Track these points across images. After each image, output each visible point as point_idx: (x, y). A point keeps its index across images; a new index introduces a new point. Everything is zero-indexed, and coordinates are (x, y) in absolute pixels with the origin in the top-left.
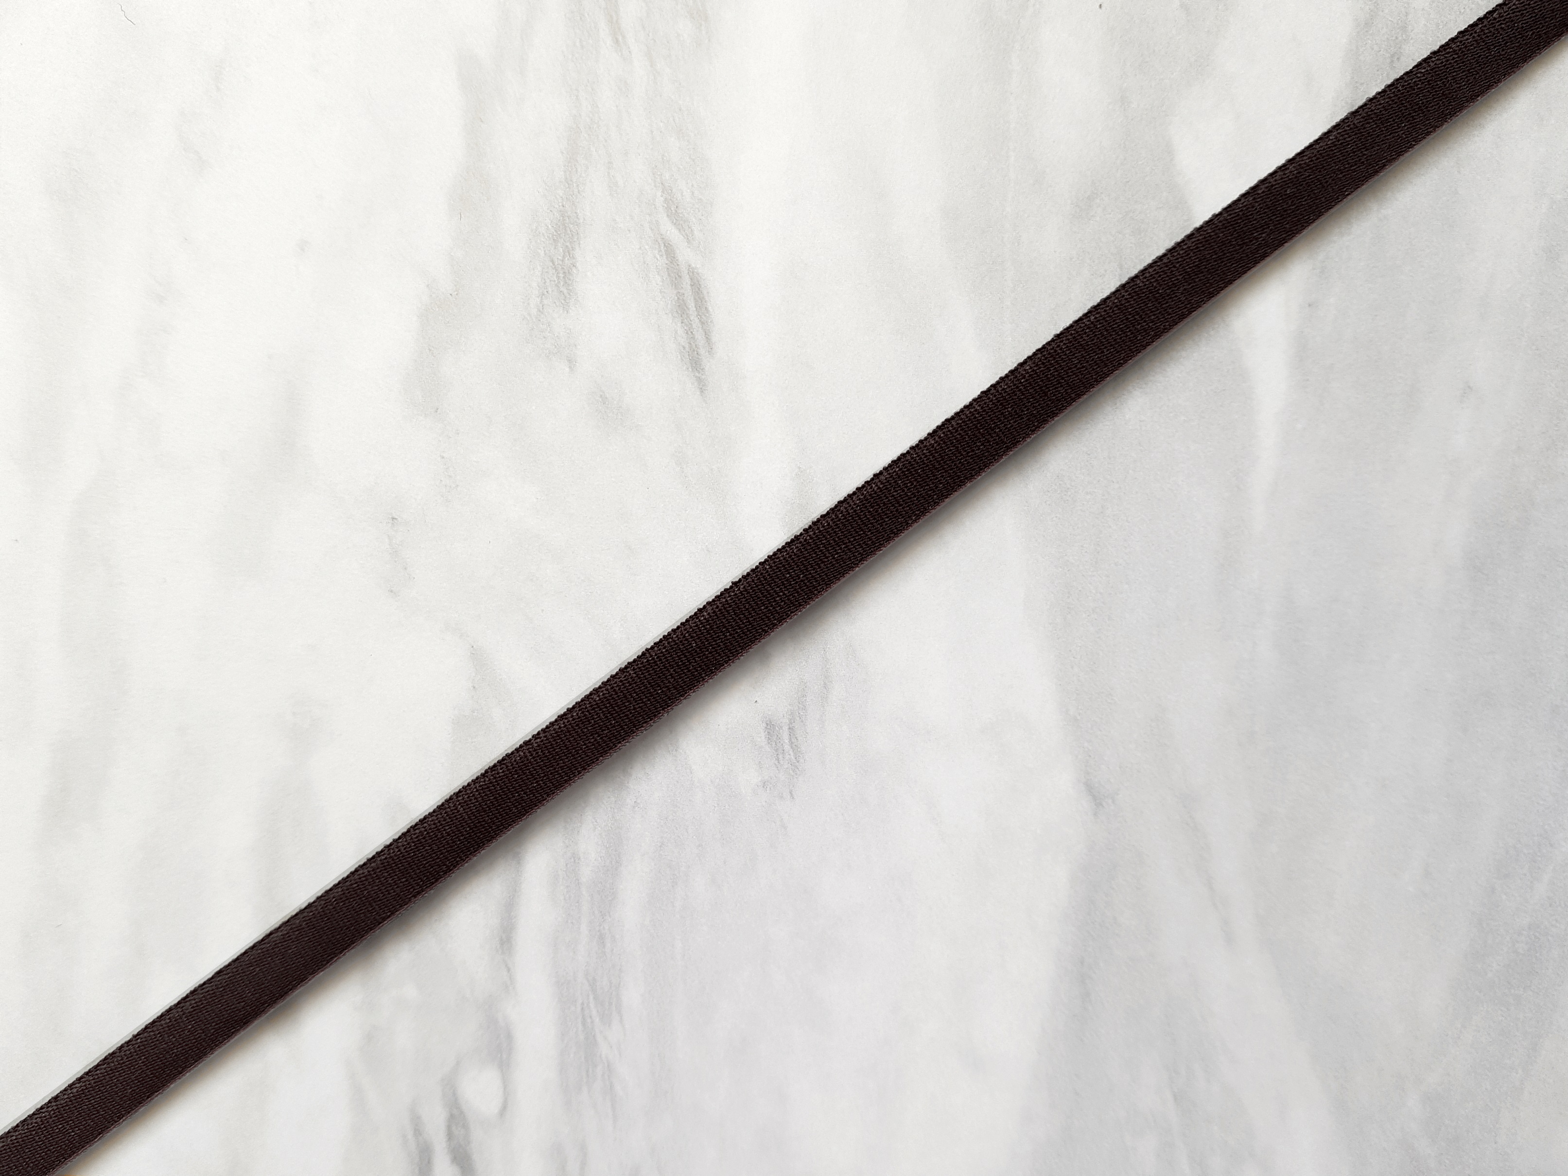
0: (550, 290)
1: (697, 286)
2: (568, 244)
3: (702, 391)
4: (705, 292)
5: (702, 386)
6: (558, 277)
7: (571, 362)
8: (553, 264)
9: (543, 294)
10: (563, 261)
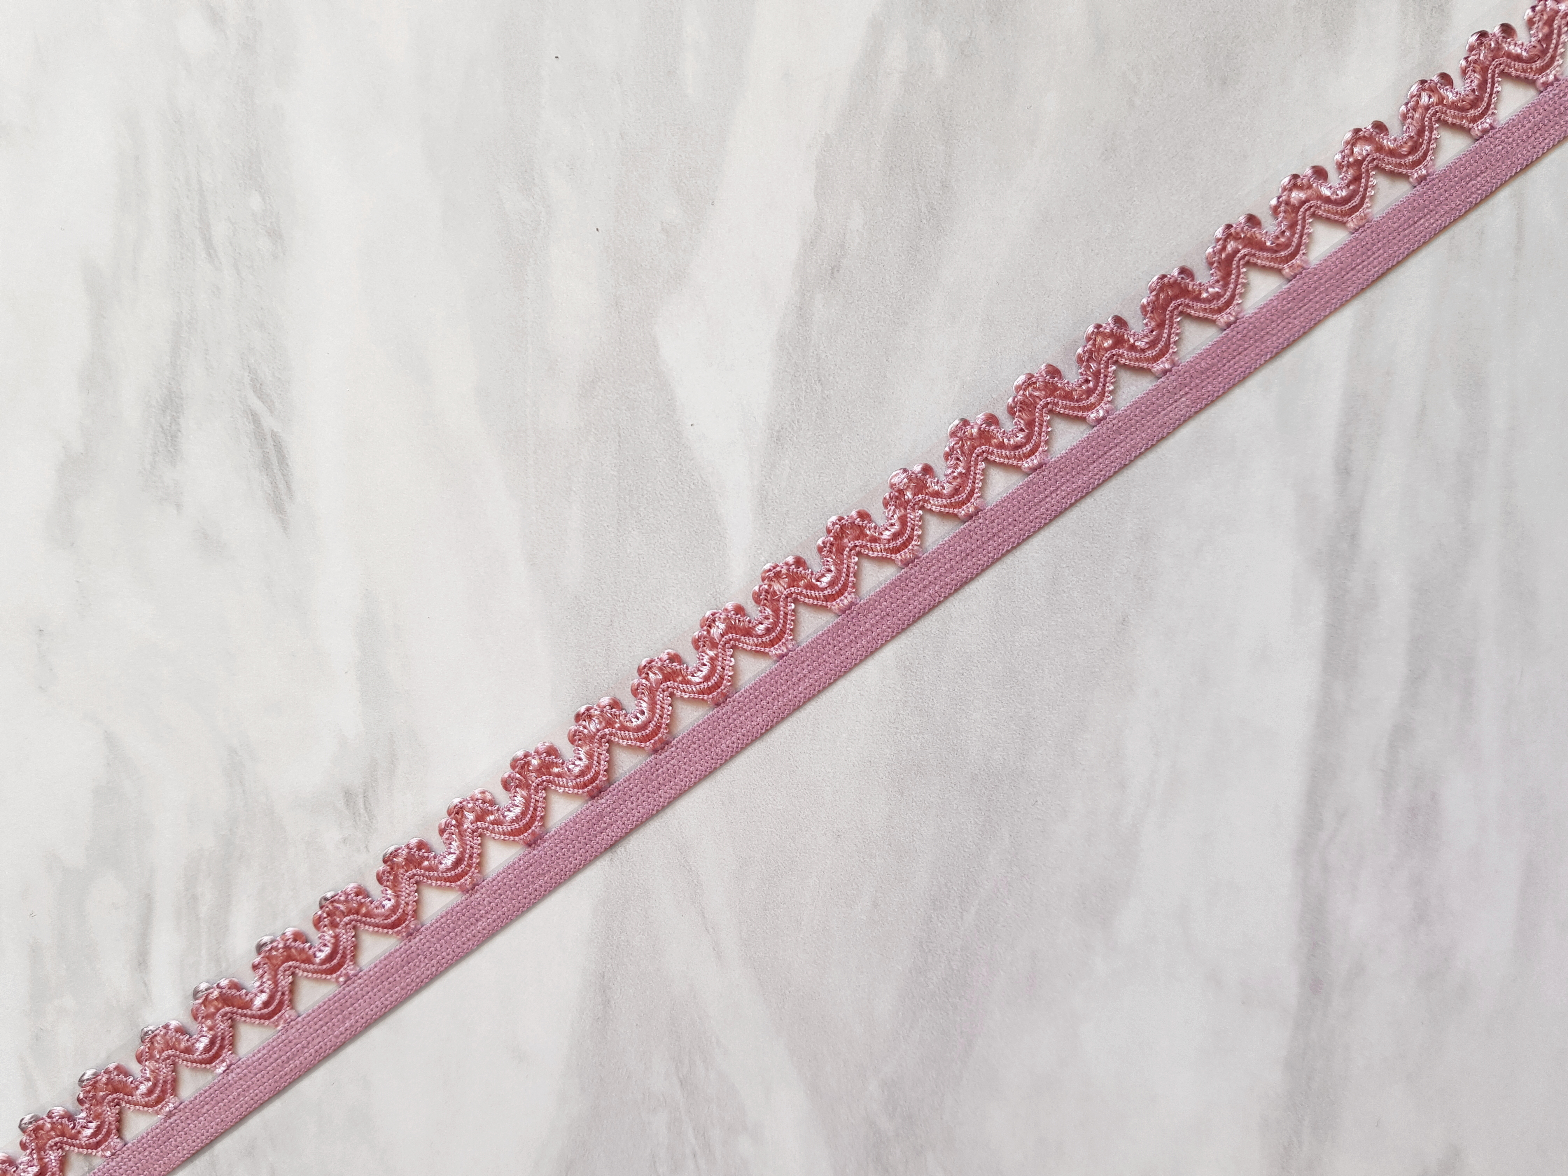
0: (160, 449)
1: (279, 447)
2: (174, 414)
3: (285, 529)
4: (285, 452)
5: (285, 524)
6: (167, 439)
7: (179, 506)
8: (163, 429)
9: (155, 453)
10: (170, 426)
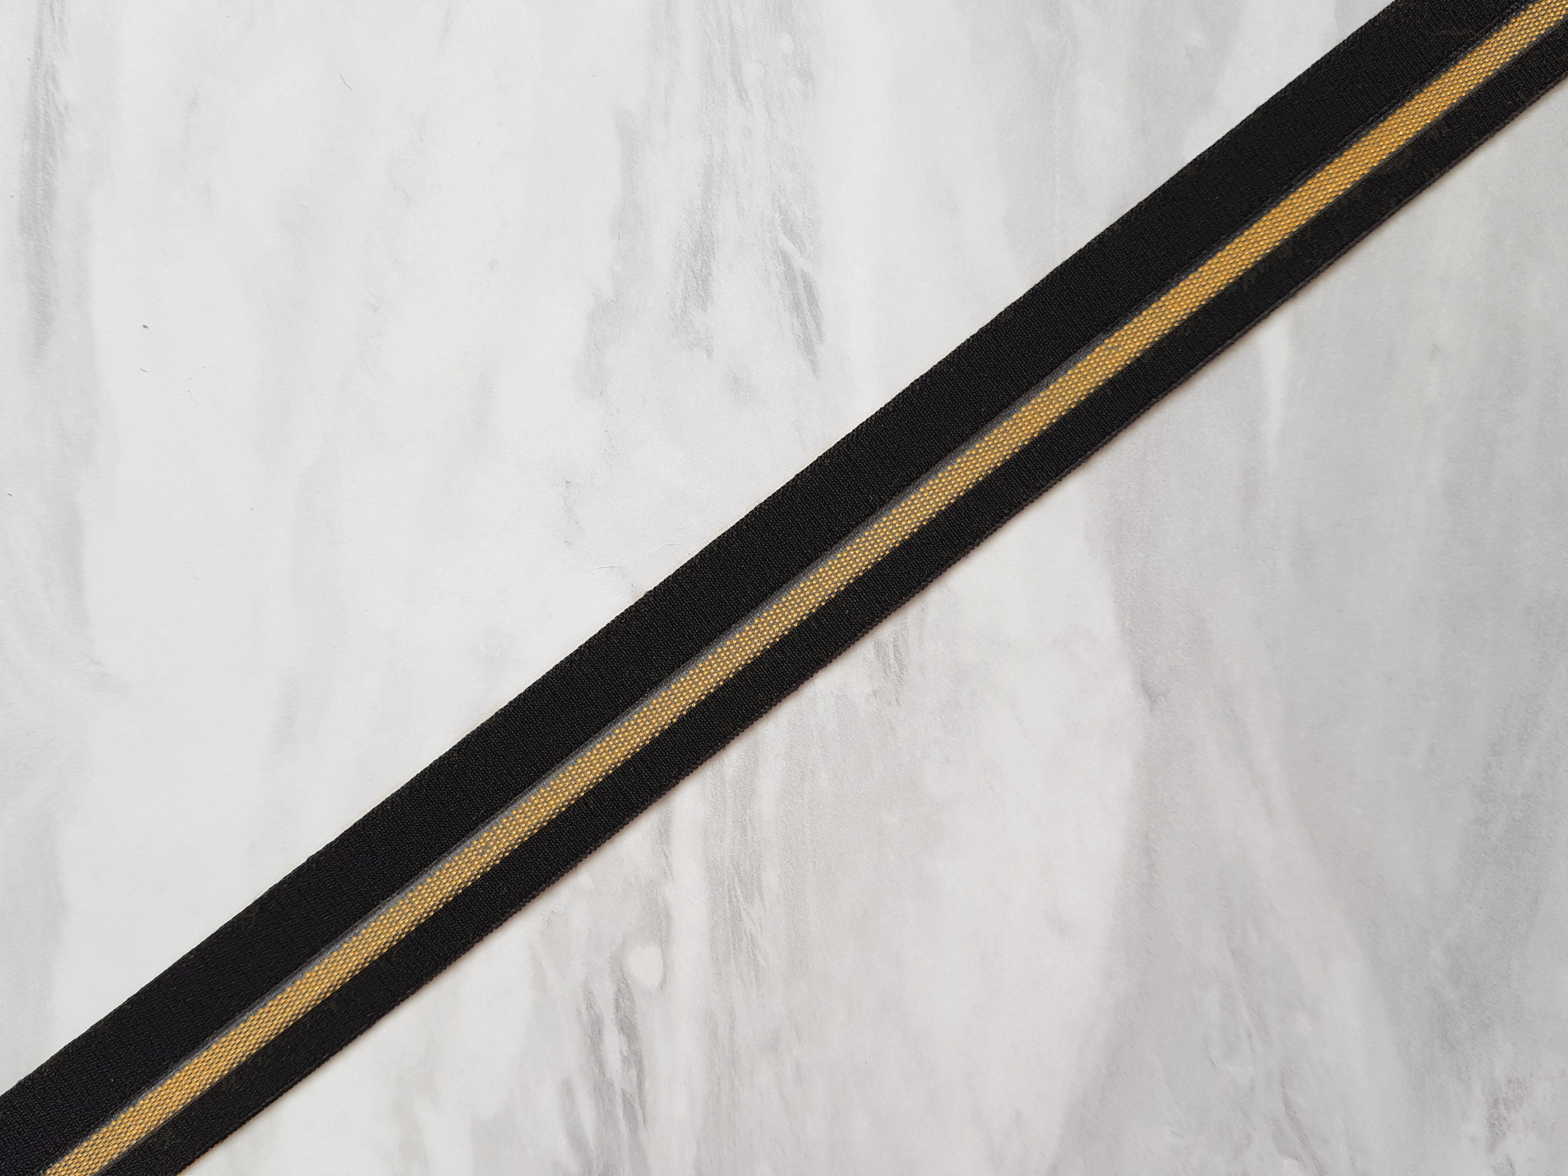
0: (691, 294)
1: (809, 286)
2: (705, 257)
3: (815, 371)
4: (815, 292)
5: (815, 367)
6: (698, 284)
7: (709, 351)
8: (694, 273)
9: (686, 298)
10: (701, 271)
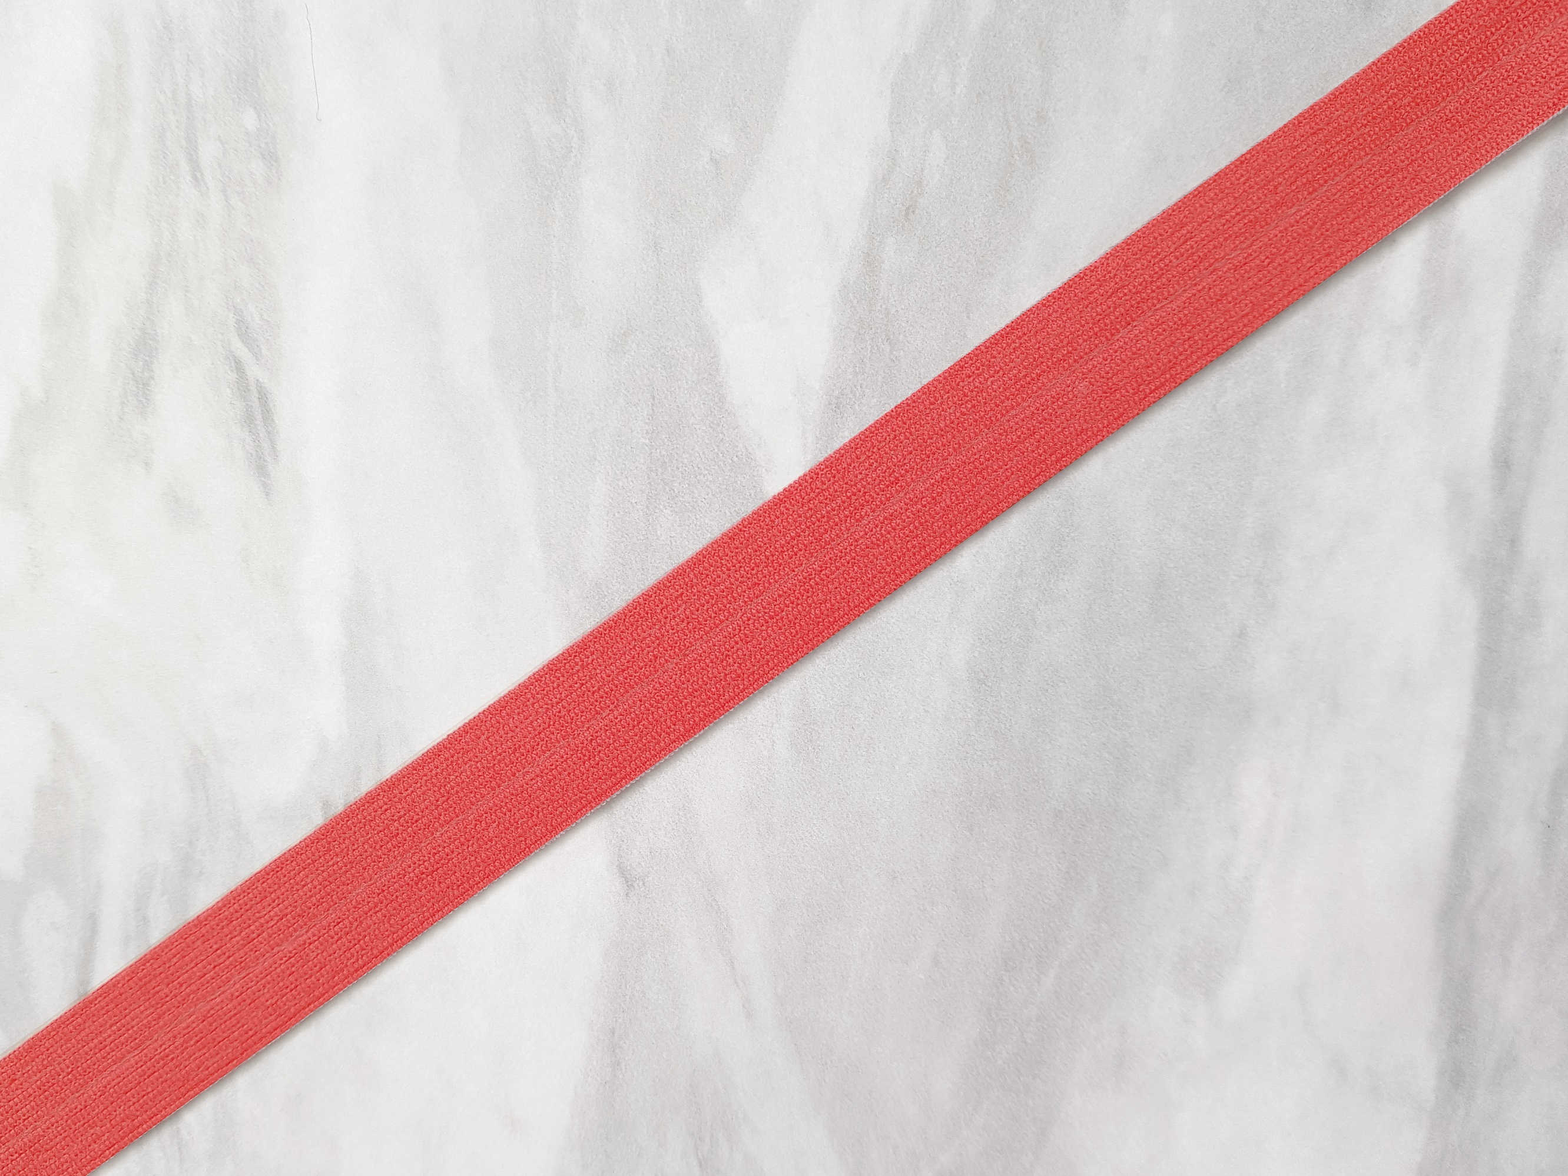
0: (130, 399)
1: (264, 398)
2: (148, 358)
3: (267, 494)
4: (271, 405)
5: (267, 491)
6: (138, 388)
7: (147, 465)
8: (134, 375)
9: (123, 403)
10: (142, 373)
